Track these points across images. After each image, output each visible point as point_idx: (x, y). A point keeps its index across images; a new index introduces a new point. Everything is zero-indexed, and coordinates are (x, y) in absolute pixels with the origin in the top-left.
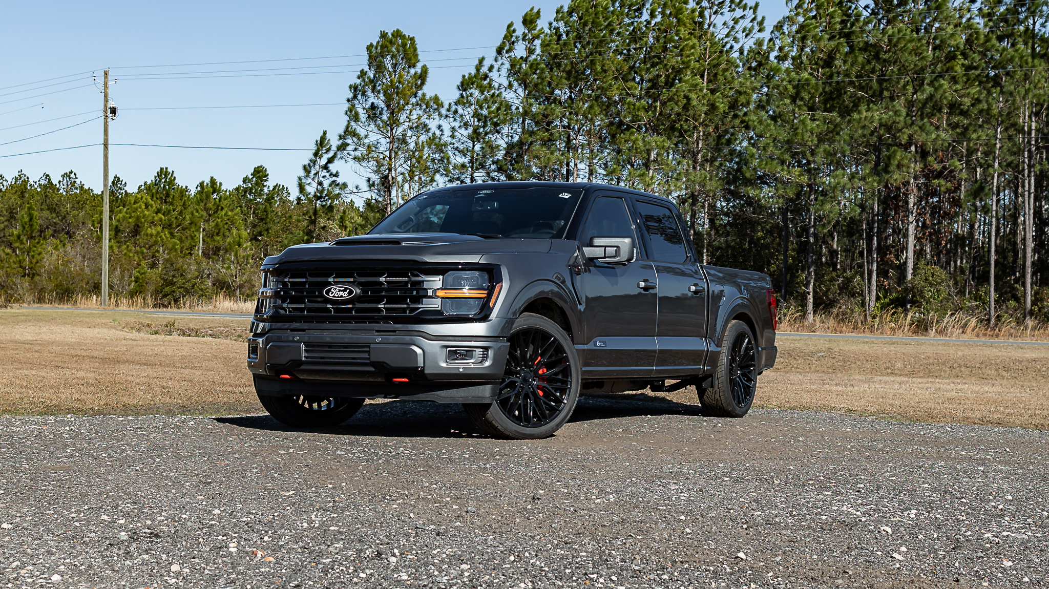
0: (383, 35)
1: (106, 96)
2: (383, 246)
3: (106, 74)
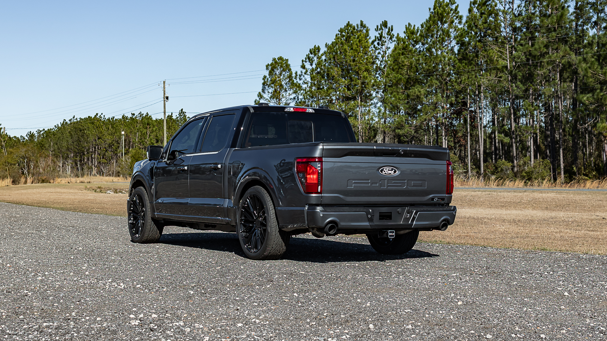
0: (274, 59)
1: (164, 92)
3: (164, 82)
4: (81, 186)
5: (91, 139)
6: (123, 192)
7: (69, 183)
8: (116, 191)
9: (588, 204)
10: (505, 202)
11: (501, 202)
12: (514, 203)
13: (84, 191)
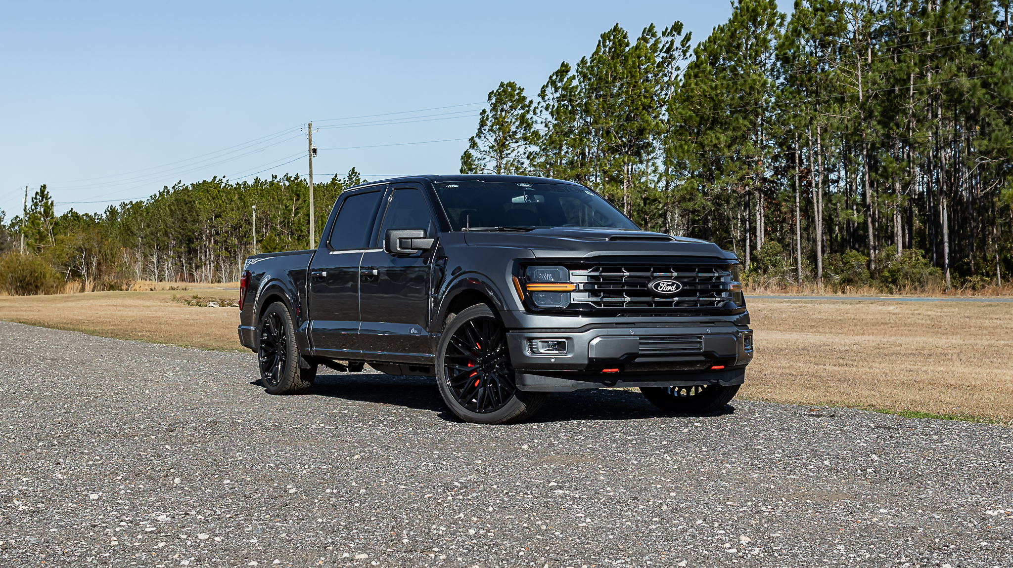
0: (502, 85)
1: (310, 141)
2: (618, 241)
3: (310, 125)
4: (166, 296)
5: (203, 217)
6: (234, 304)
7: (151, 290)
8: (222, 304)
9: (946, 323)
10: (818, 320)
11: (812, 320)
12: (832, 321)
13: (170, 303)
